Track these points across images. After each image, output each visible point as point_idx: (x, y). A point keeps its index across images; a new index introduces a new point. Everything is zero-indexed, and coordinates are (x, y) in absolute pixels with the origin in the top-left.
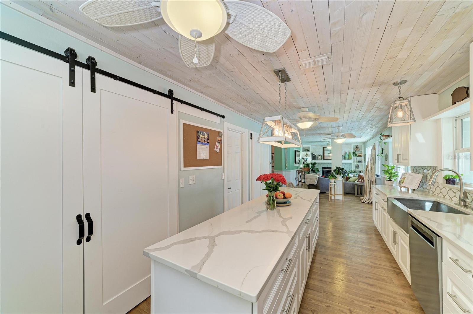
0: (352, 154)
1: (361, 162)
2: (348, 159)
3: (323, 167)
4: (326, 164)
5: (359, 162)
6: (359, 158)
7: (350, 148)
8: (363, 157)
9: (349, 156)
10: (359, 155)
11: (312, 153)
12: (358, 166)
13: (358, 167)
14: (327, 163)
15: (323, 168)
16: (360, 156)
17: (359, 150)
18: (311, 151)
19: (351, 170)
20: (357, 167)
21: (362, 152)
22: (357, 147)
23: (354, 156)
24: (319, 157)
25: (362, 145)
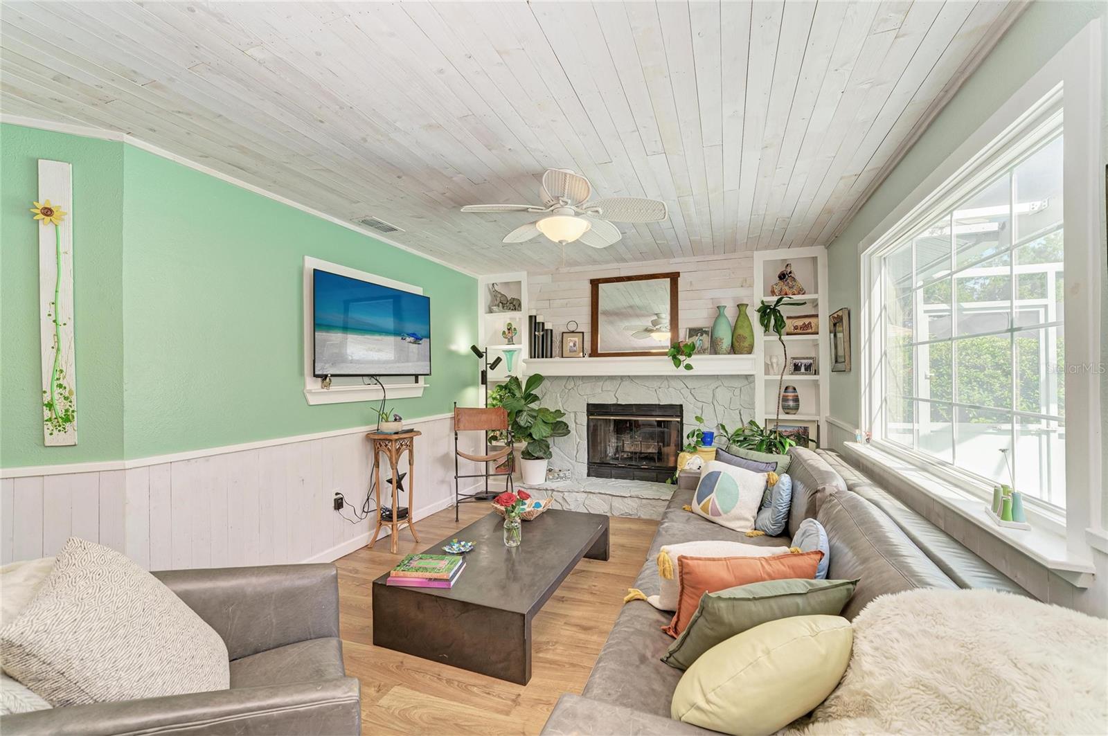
0: (755, 318)
1: (808, 368)
2: (734, 350)
3: (591, 402)
4: (608, 385)
5: (797, 368)
6: (798, 346)
7: (747, 283)
8: (824, 337)
9: (740, 331)
10: (800, 323)
11: (532, 319)
12: (790, 395)
13: (791, 403)
14: (612, 378)
15: (593, 409)
16: (805, 329)
17: (801, 291)
18: (528, 308)
19: (752, 423)
20: (785, 399)
21: (815, 303)
22: (782, 277)
23: (766, 327)
24: (570, 341)
25: (815, 259)
